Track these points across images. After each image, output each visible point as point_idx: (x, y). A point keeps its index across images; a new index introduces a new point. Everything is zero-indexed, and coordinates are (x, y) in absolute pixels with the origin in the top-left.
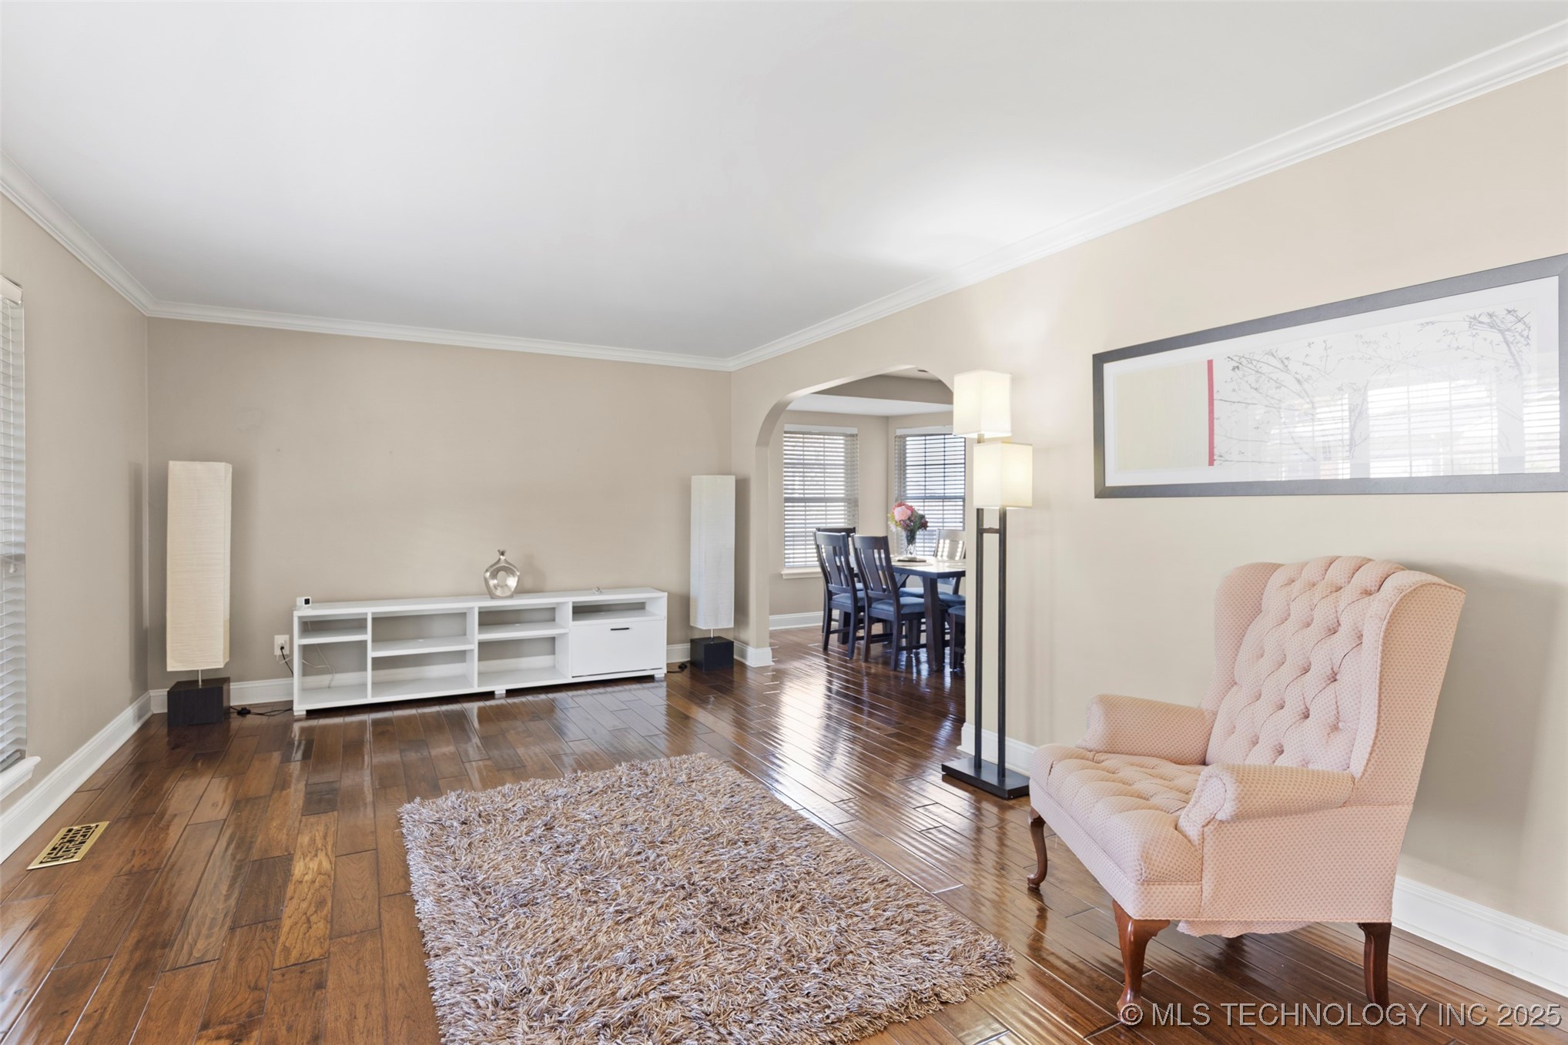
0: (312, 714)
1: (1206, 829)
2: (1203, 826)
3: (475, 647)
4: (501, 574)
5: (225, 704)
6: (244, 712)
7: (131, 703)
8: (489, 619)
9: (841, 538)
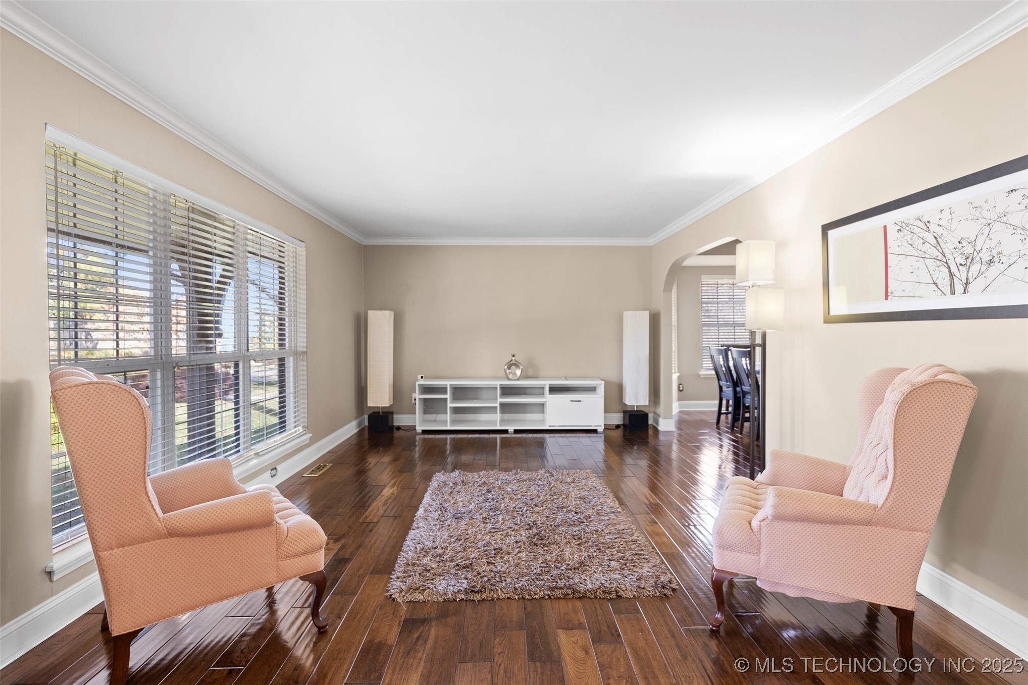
0: (425, 432)
1: (762, 523)
2: (760, 521)
3: (498, 405)
4: (513, 367)
5: (390, 424)
6: (398, 428)
7: (355, 419)
8: (507, 391)
9: (724, 351)
